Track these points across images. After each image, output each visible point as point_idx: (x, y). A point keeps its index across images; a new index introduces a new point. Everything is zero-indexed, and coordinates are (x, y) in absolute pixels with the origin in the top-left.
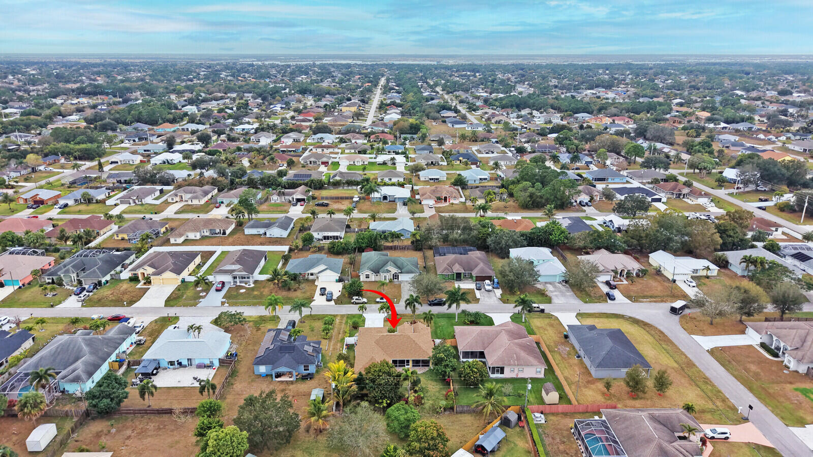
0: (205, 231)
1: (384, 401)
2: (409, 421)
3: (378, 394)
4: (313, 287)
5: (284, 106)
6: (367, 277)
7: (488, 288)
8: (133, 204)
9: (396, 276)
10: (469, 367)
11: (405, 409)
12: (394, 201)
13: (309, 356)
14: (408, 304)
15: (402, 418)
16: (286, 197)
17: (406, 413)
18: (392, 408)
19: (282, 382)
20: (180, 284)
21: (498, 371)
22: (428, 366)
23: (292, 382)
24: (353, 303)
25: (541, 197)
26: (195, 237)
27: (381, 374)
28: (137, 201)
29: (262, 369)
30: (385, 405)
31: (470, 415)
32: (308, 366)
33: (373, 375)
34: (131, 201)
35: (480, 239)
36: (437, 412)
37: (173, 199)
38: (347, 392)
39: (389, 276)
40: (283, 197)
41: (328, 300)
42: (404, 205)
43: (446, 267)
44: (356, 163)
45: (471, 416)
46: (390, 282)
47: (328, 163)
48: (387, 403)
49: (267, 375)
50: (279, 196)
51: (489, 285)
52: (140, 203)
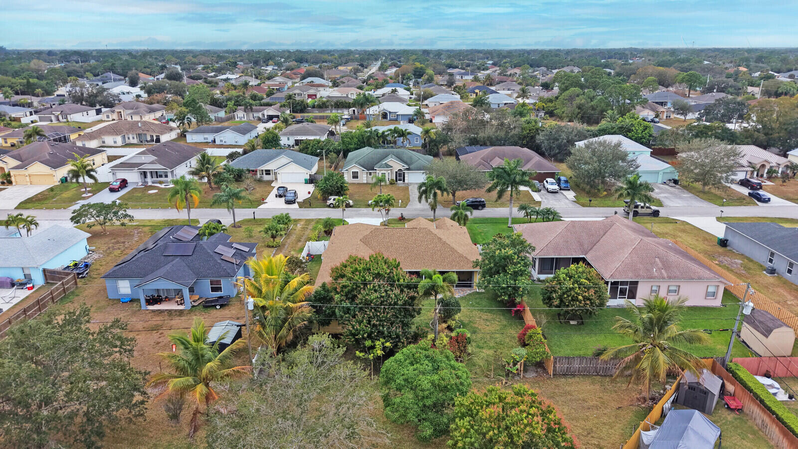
0: (131, 137)
1: (377, 343)
2: (445, 389)
3: (364, 328)
4: (267, 189)
5: (276, 68)
6: (355, 175)
7: (551, 187)
8: (55, 121)
9: (400, 176)
10: (570, 277)
11: (433, 360)
12: (396, 120)
13: (223, 264)
14: (425, 192)
15: (425, 382)
16: (256, 115)
17: (436, 369)
18: (398, 356)
19: (161, 312)
20: (58, 184)
21: (623, 292)
22: (470, 286)
23: (181, 313)
24: (329, 206)
25: (593, 108)
26: (115, 142)
27: (369, 278)
28: (60, 117)
29: (125, 287)
30: (380, 353)
31: (588, 381)
32: (219, 282)
33: (350, 279)
34: (53, 118)
35: (525, 137)
36: (508, 373)
37: (108, 117)
38: (285, 321)
39: (389, 176)
40: (251, 115)
41: (289, 202)
42: (409, 122)
43: (480, 161)
44: (349, 96)
45: (593, 383)
46: (391, 184)
47: (316, 95)
48: (384, 349)
49: (132, 301)
50: (245, 111)
51: (552, 184)
52: (65, 120)
